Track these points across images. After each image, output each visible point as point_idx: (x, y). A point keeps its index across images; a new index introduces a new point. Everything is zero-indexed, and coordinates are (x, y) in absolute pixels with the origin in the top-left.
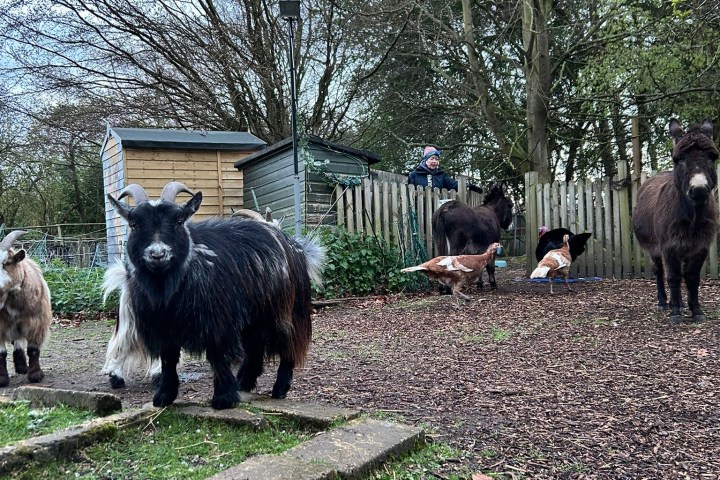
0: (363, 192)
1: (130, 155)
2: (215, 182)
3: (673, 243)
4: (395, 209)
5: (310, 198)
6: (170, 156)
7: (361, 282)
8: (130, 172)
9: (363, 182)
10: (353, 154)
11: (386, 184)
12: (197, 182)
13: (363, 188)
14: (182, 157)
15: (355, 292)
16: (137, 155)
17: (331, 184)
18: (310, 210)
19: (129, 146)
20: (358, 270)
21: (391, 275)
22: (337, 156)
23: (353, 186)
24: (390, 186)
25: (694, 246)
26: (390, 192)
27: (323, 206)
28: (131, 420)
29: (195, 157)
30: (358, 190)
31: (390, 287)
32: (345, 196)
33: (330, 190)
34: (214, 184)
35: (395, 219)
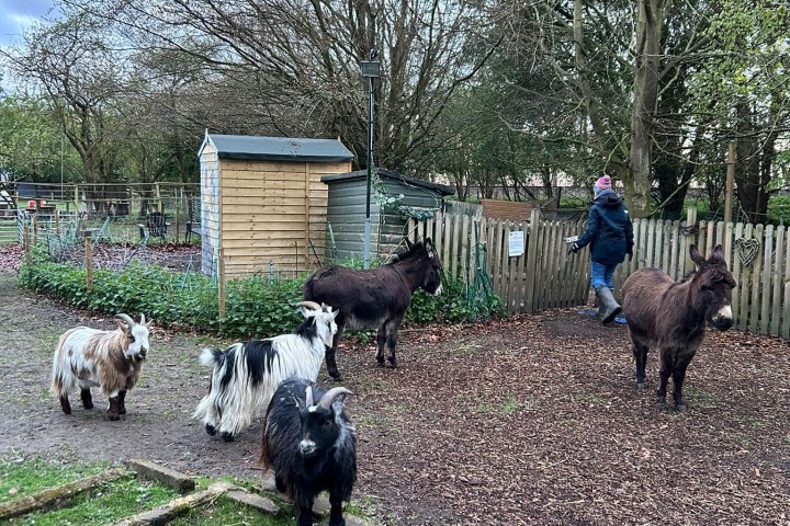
0: (434, 224)
1: (225, 166)
2: (303, 192)
3: (672, 344)
4: (465, 241)
5: (384, 230)
6: (263, 167)
7: (424, 312)
8: (224, 181)
9: (435, 215)
10: (428, 188)
11: (458, 217)
12: (285, 192)
13: (435, 220)
14: (273, 167)
15: (417, 320)
16: (232, 166)
17: (405, 218)
18: (383, 241)
19: (224, 157)
20: (422, 300)
21: (454, 305)
22: (412, 190)
23: (425, 220)
24: (462, 218)
25: (687, 348)
26: (461, 224)
27: (396, 236)
28: (200, 501)
29: (285, 168)
30: (430, 223)
31: (451, 317)
32: (416, 230)
33: (404, 222)
34: (302, 193)
35: (464, 251)
